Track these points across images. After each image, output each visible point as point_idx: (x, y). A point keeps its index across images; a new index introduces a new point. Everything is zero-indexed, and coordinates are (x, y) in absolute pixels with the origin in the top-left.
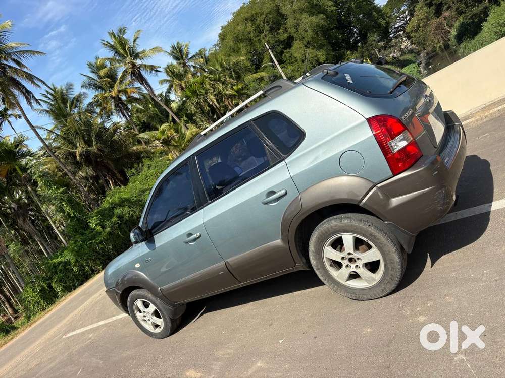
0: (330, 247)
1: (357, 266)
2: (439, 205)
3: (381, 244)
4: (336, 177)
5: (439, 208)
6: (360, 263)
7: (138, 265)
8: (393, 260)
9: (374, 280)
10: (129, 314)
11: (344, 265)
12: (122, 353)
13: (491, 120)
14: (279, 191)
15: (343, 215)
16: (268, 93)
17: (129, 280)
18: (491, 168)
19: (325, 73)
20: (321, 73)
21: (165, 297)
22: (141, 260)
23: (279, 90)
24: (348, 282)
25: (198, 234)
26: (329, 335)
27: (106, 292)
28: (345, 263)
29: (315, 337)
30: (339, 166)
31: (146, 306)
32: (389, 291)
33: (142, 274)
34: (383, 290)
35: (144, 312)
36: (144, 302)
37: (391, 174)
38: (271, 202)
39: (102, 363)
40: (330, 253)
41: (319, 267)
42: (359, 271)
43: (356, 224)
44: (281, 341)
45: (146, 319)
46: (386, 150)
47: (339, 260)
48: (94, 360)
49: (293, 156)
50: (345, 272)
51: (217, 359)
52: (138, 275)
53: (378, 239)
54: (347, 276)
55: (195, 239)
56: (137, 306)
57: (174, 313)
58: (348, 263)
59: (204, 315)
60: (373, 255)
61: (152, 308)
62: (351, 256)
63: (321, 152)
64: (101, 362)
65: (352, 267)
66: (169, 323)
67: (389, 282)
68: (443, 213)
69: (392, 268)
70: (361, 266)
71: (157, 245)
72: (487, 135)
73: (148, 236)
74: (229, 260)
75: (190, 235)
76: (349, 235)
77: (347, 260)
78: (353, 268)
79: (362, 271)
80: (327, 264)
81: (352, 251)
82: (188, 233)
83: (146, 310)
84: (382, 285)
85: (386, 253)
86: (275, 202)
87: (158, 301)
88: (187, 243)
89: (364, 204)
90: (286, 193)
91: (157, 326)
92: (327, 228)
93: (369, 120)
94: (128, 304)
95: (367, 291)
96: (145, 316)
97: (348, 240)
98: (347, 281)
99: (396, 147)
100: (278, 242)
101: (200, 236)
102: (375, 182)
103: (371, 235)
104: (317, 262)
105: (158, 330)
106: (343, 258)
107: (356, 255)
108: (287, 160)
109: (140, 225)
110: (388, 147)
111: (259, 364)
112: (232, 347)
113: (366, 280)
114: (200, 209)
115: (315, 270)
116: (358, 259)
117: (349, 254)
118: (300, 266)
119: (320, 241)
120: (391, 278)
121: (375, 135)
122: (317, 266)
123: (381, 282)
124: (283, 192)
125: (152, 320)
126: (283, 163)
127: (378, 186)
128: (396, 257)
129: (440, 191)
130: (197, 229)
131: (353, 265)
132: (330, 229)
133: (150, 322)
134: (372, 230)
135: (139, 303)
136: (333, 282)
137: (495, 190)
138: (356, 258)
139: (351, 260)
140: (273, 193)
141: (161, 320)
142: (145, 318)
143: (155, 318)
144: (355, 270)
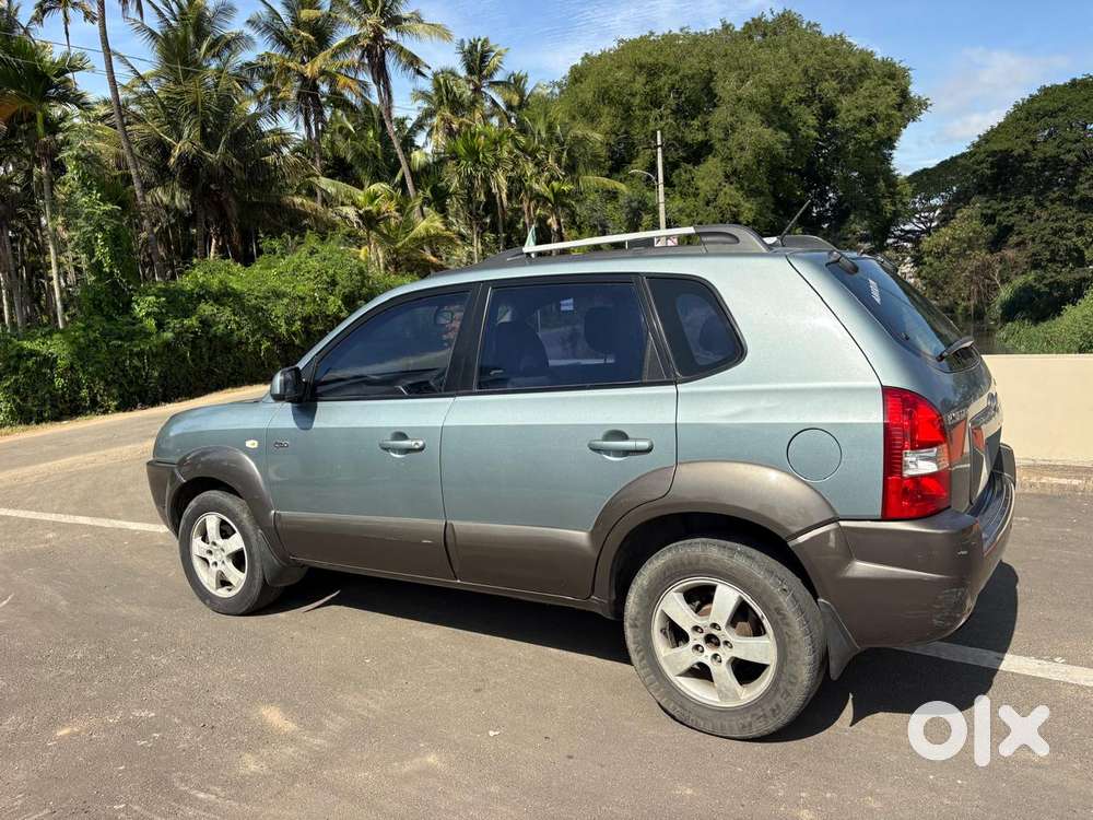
0: (681, 595)
1: (715, 656)
2: (938, 616)
3: (789, 637)
4: (767, 466)
5: (936, 622)
6: (726, 654)
7: (251, 444)
8: (796, 678)
9: (736, 697)
10: (177, 533)
11: (692, 643)
12: (118, 605)
13: (1040, 496)
14: (636, 440)
15: (739, 547)
16: (704, 239)
17: (209, 464)
18: (1018, 587)
19: (832, 259)
20: (826, 253)
21: (278, 536)
22: (264, 436)
23: (731, 246)
24: (681, 679)
25: (421, 443)
26: (602, 766)
27: (148, 464)
28: (696, 639)
29: (570, 757)
30: (787, 449)
31: (225, 532)
32: (754, 733)
33: (253, 464)
34: (744, 727)
35: (214, 544)
36: (223, 523)
37: (878, 512)
38: (608, 451)
39: (67, 606)
40: (674, 605)
41: (638, 624)
42: (714, 668)
43: (760, 575)
44: (492, 733)
45: (211, 559)
46: (892, 463)
47: (687, 629)
48: (48, 590)
49: (699, 385)
50: (686, 656)
51: (339, 710)
52: (240, 462)
53: (788, 624)
54: (686, 666)
55: (408, 450)
56: (204, 523)
57: (279, 574)
58: (702, 643)
59: (333, 607)
60: (760, 649)
61: (236, 542)
62: (715, 632)
63: (763, 403)
64: (64, 603)
65: (705, 653)
66: (256, 590)
67: (765, 716)
68: (937, 633)
69: (786, 690)
70: (725, 659)
71: (317, 424)
72: (1025, 521)
73: (305, 397)
74: (456, 523)
75: (401, 436)
76: (732, 591)
77: (703, 635)
78: (706, 657)
79: (722, 672)
80: (657, 625)
81: (722, 623)
82: (402, 431)
83: (220, 542)
84: (749, 715)
85: (790, 658)
86: (615, 456)
87: (257, 535)
88: (386, 449)
89: (800, 545)
90: (649, 450)
91: (224, 583)
92: (698, 557)
93: (888, 392)
94: (188, 511)
95: (709, 713)
96: (210, 552)
97: (726, 597)
98: (680, 675)
99: (912, 466)
100: (581, 537)
101: (421, 449)
102: (840, 512)
103: (778, 611)
104: (638, 613)
105: (223, 593)
106: (696, 628)
107: (725, 634)
108: (683, 388)
109: (301, 365)
110: (901, 459)
111: (432, 759)
112: (381, 698)
113: (720, 692)
114: (448, 396)
115: (627, 624)
116: (726, 643)
117: (714, 625)
118: (599, 603)
119: (667, 574)
120: (774, 711)
121: (885, 424)
122: (636, 619)
123: (748, 708)
124: (644, 444)
125: (220, 567)
126: (671, 389)
127: (842, 523)
128: (804, 674)
129: (955, 590)
130: (422, 431)
131: (709, 652)
132: (702, 562)
133: (214, 569)
134: (785, 601)
135: (212, 522)
136: (651, 665)
137: (1016, 633)
138: (722, 640)
139: (710, 639)
140: (622, 436)
141: (243, 576)
142: (208, 557)
143: (230, 565)
144: (708, 662)
